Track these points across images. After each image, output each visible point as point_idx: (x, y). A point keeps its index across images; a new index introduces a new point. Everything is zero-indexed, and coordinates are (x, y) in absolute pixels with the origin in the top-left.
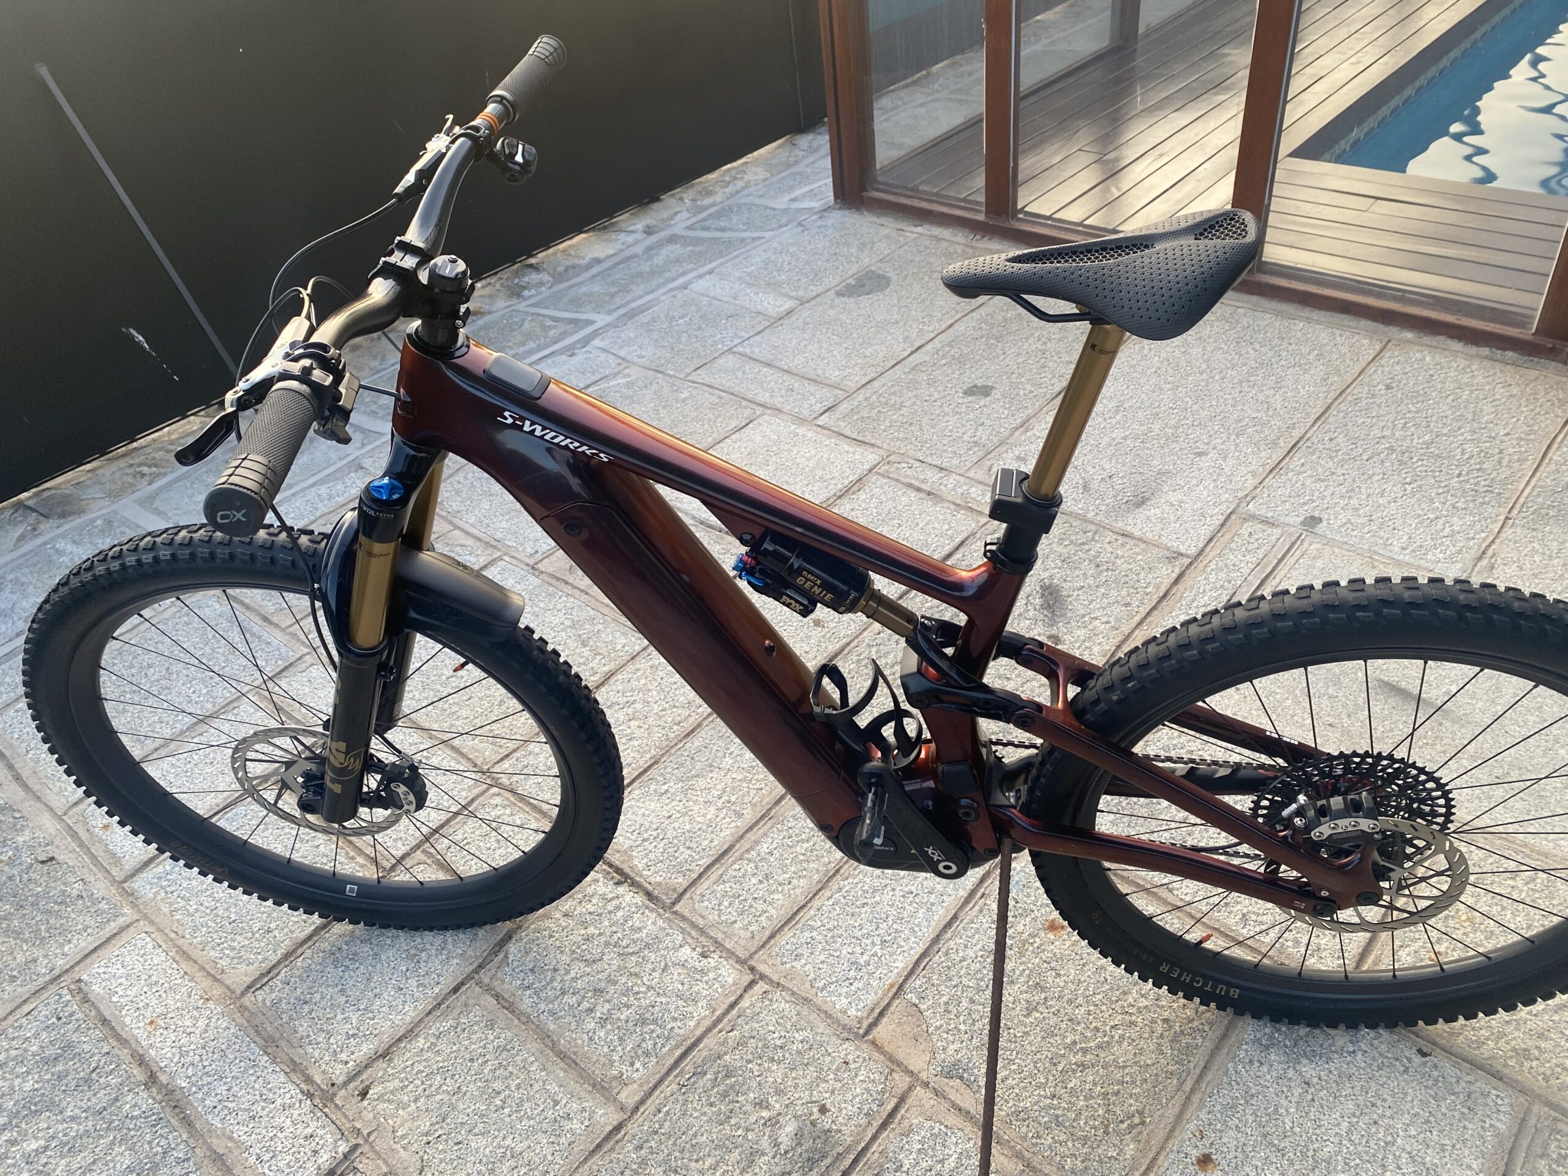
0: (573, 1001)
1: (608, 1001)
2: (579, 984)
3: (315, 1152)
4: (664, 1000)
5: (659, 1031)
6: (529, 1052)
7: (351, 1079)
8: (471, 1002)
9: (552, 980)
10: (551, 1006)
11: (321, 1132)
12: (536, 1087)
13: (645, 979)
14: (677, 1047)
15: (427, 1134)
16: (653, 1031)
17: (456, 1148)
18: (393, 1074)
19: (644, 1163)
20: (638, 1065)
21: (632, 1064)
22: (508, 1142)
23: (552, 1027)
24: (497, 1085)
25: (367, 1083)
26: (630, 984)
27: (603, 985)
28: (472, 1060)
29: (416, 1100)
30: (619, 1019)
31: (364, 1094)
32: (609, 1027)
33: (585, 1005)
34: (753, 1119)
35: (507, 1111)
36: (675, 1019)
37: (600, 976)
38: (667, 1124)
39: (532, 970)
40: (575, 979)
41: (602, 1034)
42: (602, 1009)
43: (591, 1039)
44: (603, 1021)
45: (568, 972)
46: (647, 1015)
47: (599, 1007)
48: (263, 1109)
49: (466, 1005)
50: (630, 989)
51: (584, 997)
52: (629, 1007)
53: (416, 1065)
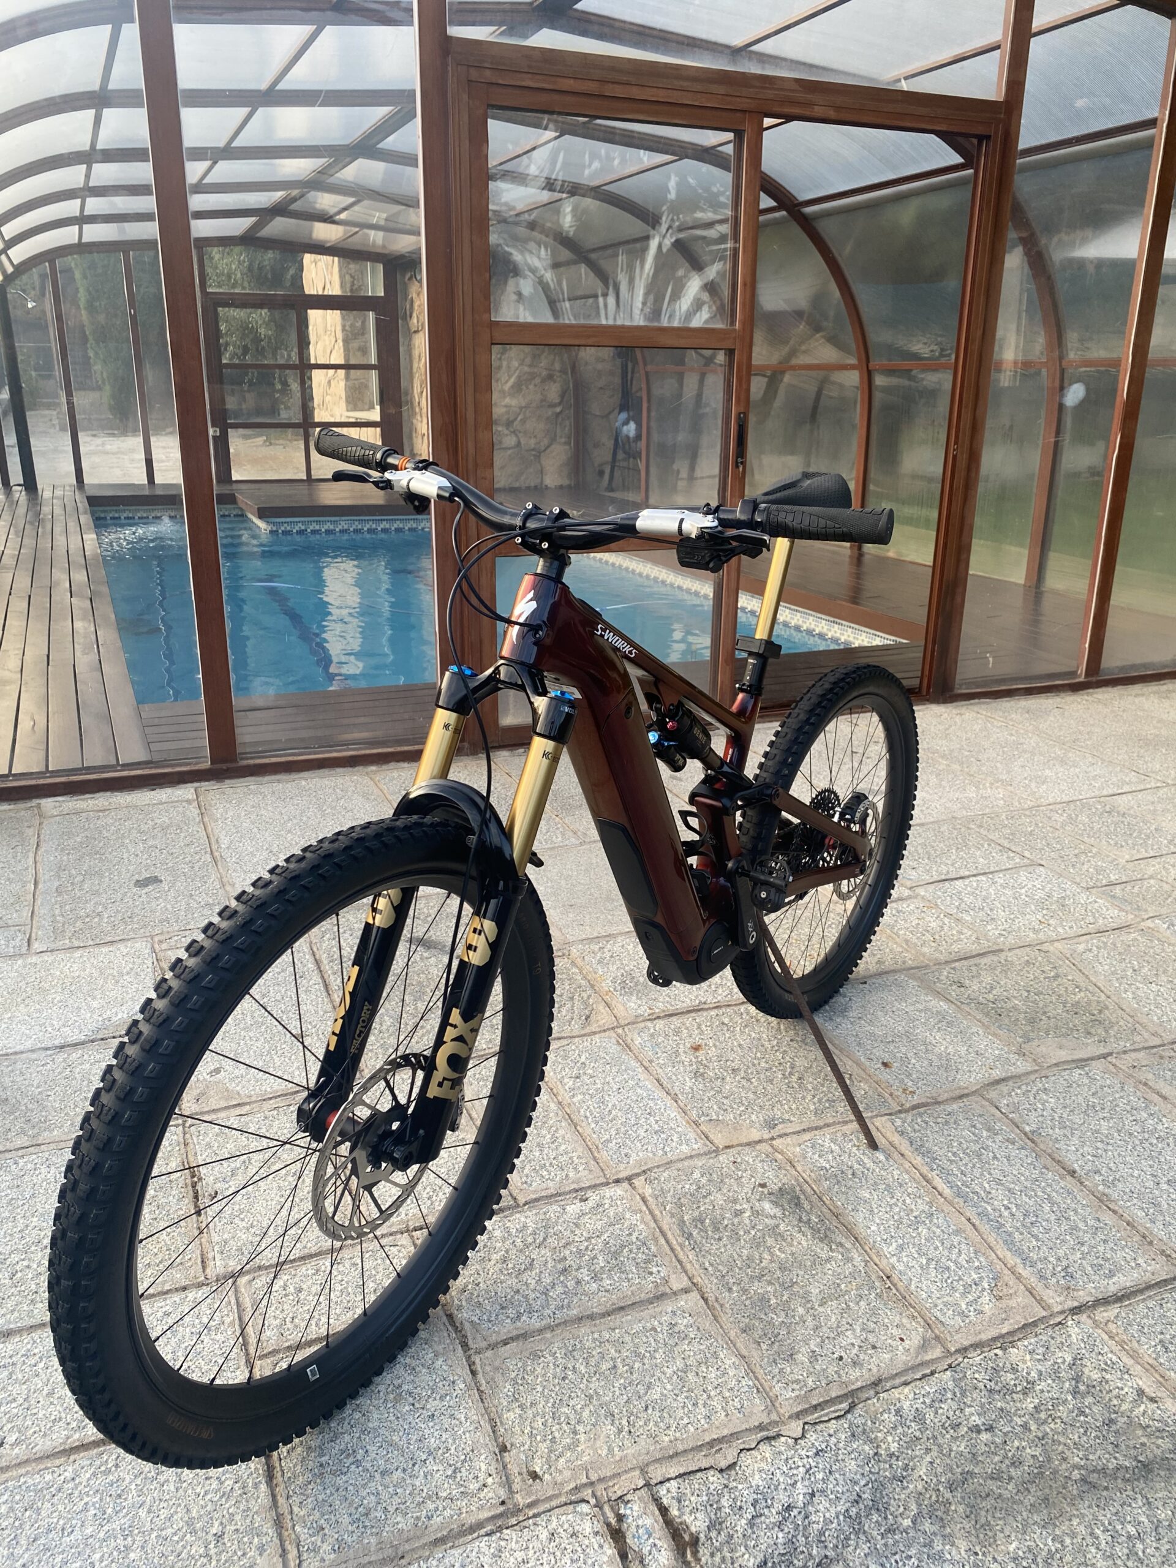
0: (559, 1289)
1: (579, 1268)
2: (547, 1280)
3: (574, 1535)
4: (607, 1235)
5: (634, 1247)
6: (586, 1335)
7: (508, 1484)
8: (497, 1364)
9: (526, 1297)
11: (554, 1524)
12: (627, 1339)
13: (577, 1240)
14: (656, 1240)
15: (620, 1431)
16: (631, 1251)
17: (650, 1411)
18: (531, 1446)
19: (745, 1291)
20: (655, 1270)
21: (651, 1273)
22: (669, 1372)
23: (575, 1312)
24: (605, 1366)
25: (525, 1470)
26: (574, 1250)
27: (560, 1266)
28: (564, 1379)
29: (575, 1433)
30: (602, 1268)
31: (535, 1476)
32: (604, 1276)
33: (570, 1284)
34: (747, 1222)
35: (637, 1365)
36: (630, 1234)
37: (549, 1265)
38: (720, 1267)
39: (503, 1308)
40: (539, 1282)
41: (608, 1282)
42: (584, 1275)
43: (607, 1291)
44: (596, 1278)
45: (527, 1284)
46: (613, 1249)
47: (580, 1276)
49: (497, 1369)
50: (579, 1251)
51: (562, 1282)
52: (595, 1257)
53: (535, 1425)
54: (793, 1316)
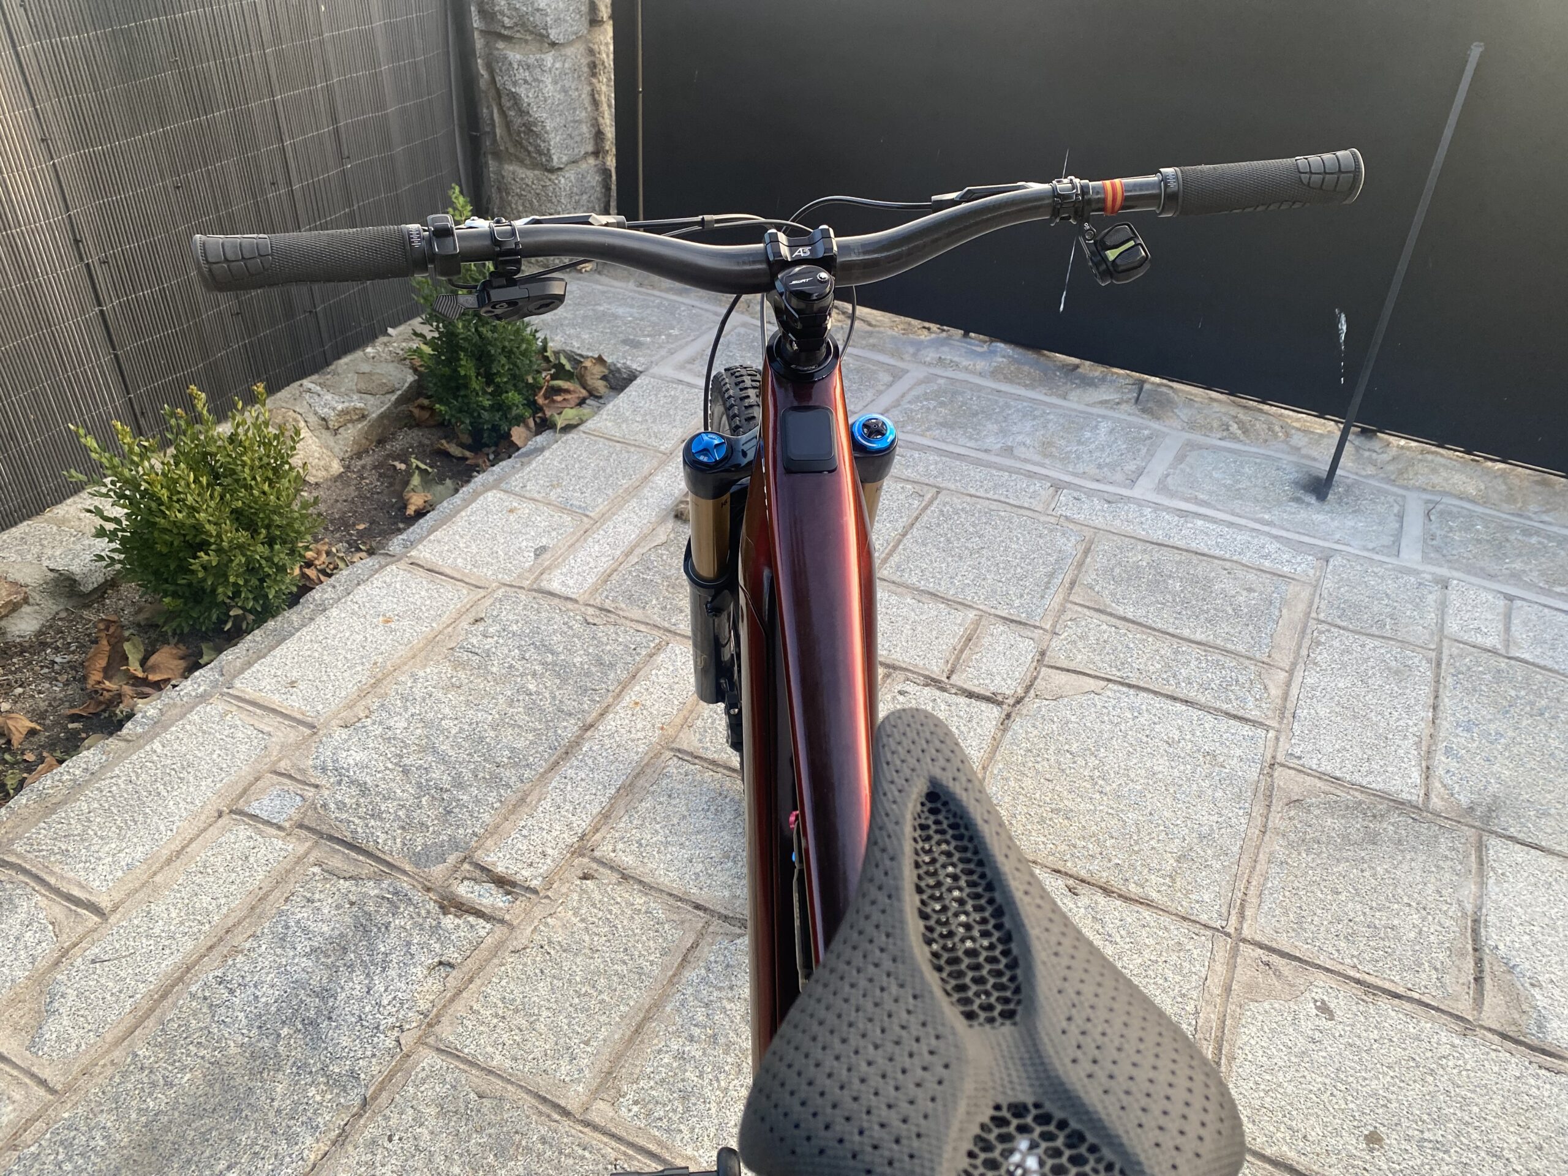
0: (700, 1018)
1: (704, 1054)
2: (718, 1017)
3: (531, 865)
4: (713, 1111)
5: (675, 1118)
6: (637, 997)
7: (600, 862)
8: (687, 925)
9: (720, 989)
10: (691, 999)
11: (549, 861)
12: (603, 1018)
13: (736, 1081)
15: (550, 942)
16: (674, 1111)
17: (537, 971)
18: (606, 892)
19: (529, 1150)
20: (635, 1109)
21: (636, 1103)
22: (545, 1013)
23: (668, 1009)
24: (602, 982)
25: (596, 875)
26: (727, 1068)
27: (722, 1040)
28: (626, 950)
29: (583, 920)
30: (686, 1071)
31: (585, 877)
32: (675, 1065)
33: (696, 1031)
35: (576, 1001)
36: (692, 1130)
37: (731, 1034)
38: (571, 1161)
39: (728, 966)
40: (724, 1010)
41: (666, 1060)
42: (694, 1050)
43: (659, 1051)
44: (681, 1056)
45: (730, 1000)
46: (693, 1100)
47: (696, 1046)
48: (567, 811)
49: (683, 922)
50: (721, 1070)
51: (705, 1027)
52: (701, 1076)
53: (617, 906)
54: (461, 1156)
